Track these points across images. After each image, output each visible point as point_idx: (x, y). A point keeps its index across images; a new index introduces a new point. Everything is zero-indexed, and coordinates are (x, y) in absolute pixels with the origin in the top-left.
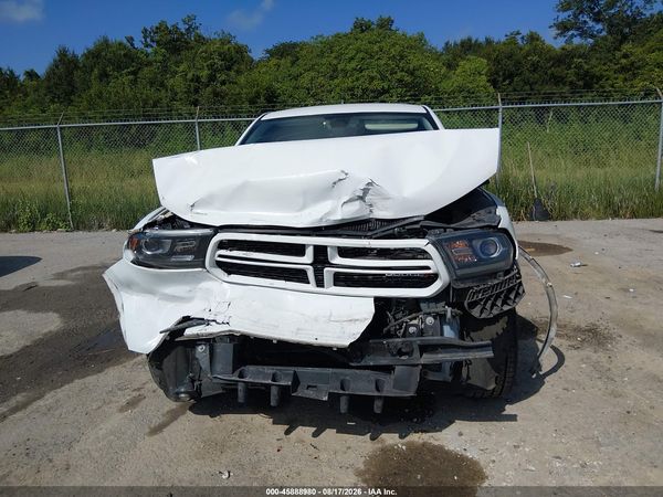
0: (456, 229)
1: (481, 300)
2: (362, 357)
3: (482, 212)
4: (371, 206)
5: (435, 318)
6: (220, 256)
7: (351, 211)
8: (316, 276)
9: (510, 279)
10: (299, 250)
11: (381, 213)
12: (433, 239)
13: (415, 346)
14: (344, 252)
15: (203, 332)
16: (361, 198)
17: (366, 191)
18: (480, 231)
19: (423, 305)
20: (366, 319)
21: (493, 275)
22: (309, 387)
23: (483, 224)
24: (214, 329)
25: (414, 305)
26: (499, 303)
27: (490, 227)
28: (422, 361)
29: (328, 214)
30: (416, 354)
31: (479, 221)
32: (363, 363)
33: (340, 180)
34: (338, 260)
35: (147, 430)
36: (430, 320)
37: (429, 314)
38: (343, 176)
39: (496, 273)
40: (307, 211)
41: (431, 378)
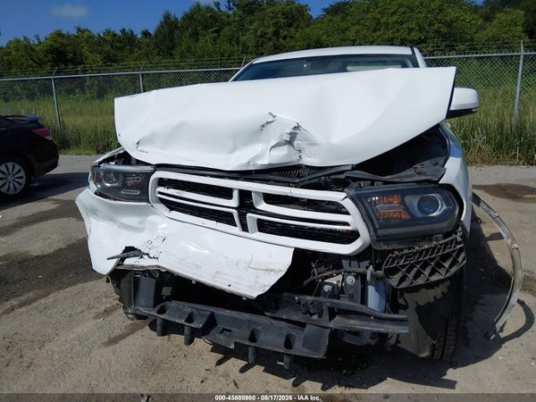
0: (386, 183)
1: (403, 266)
2: (277, 308)
3: (427, 163)
4: (300, 151)
5: (356, 277)
6: (160, 193)
7: (279, 156)
8: (240, 220)
9: (446, 244)
10: (226, 193)
11: (310, 160)
12: (353, 192)
13: (325, 308)
14: (269, 198)
15: (137, 264)
16: (290, 143)
17: (293, 136)
18: (415, 186)
19: (345, 263)
20: (281, 271)
21: (428, 237)
22: (224, 330)
23: (423, 178)
24: (145, 262)
25: (335, 261)
26: (427, 272)
27: (429, 181)
28: (332, 324)
29: (256, 157)
30: (326, 316)
31: (419, 173)
32: (276, 315)
33: (268, 123)
34: (263, 206)
35: (106, 340)
36: (350, 279)
37: (350, 273)
38: (271, 119)
39: (432, 235)
40: (235, 155)
41: (347, 341)
